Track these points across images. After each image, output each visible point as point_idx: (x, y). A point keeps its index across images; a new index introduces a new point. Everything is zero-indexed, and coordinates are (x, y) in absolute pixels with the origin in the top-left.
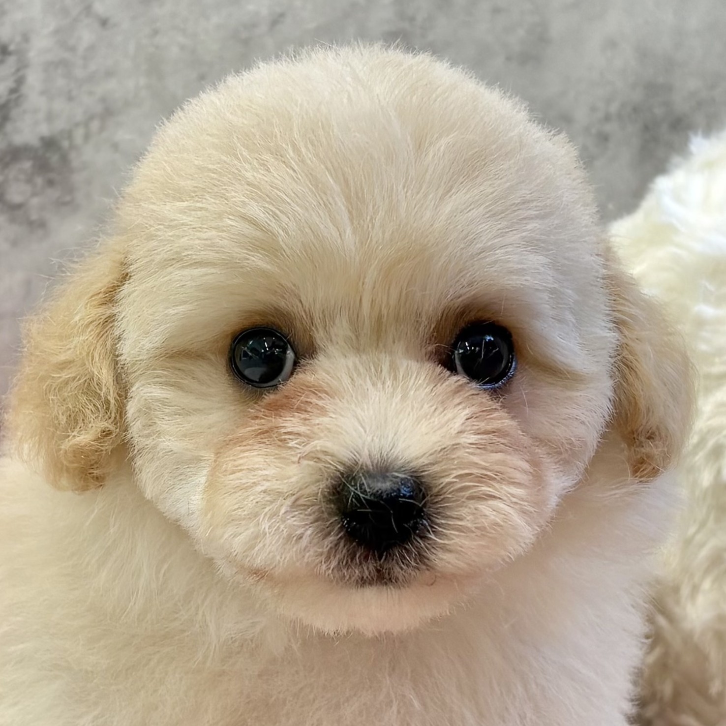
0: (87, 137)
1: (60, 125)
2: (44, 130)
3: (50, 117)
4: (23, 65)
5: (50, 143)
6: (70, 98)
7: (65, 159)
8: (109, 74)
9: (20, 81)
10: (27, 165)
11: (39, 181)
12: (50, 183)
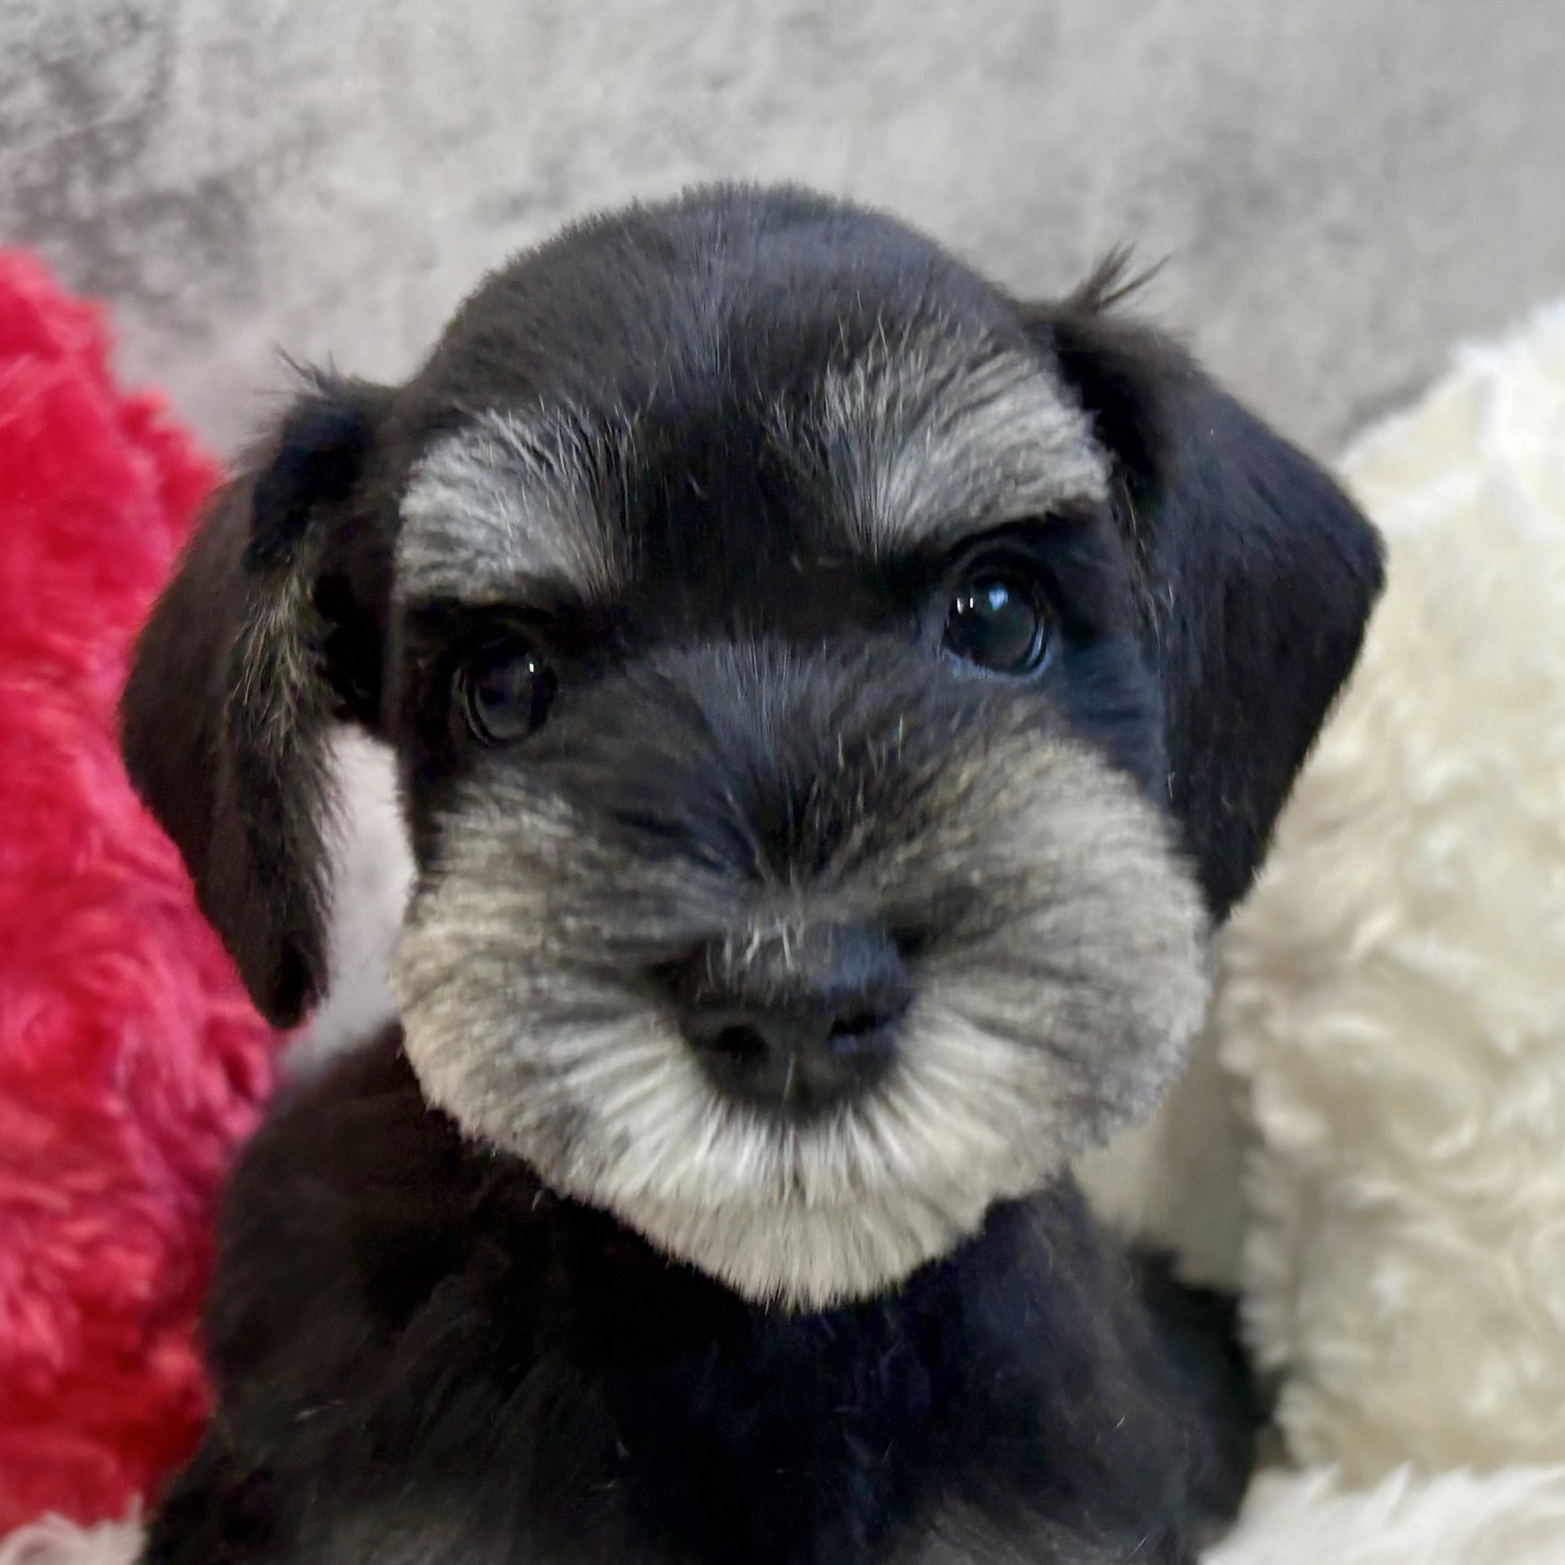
0: (280, 179)
1: (232, 156)
2: (205, 164)
3: (216, 141)
4: (167, 48)
5: (215, 189)
6: (250, 110)
7: (239, 218)
8: (318, 68)
9: (162, 78)
10: (174, 226)
11: (198, 254)
12: (215, 259)
